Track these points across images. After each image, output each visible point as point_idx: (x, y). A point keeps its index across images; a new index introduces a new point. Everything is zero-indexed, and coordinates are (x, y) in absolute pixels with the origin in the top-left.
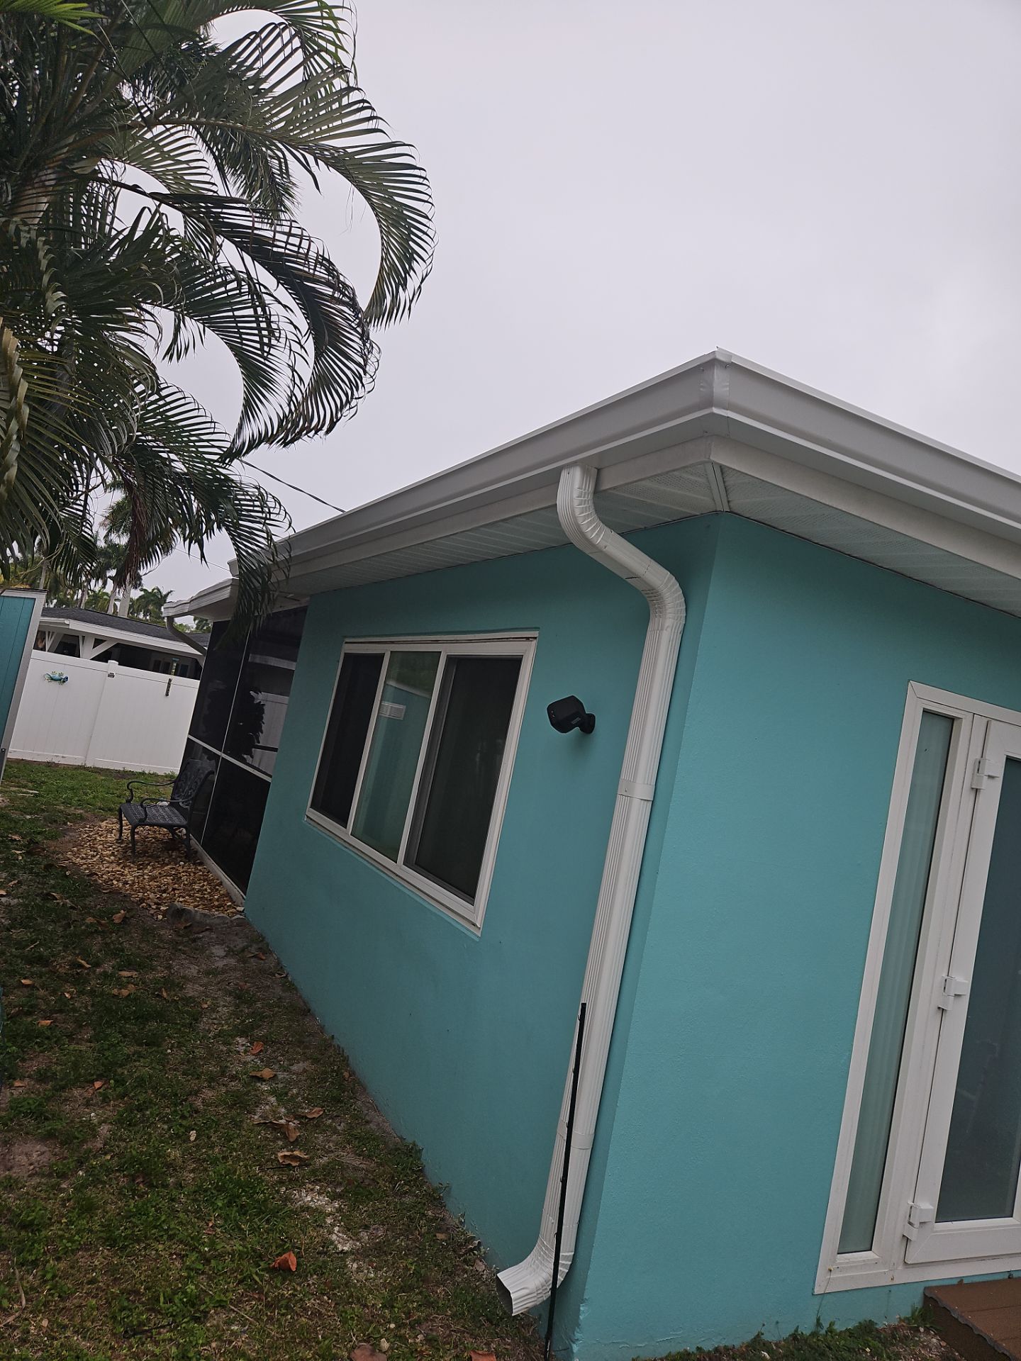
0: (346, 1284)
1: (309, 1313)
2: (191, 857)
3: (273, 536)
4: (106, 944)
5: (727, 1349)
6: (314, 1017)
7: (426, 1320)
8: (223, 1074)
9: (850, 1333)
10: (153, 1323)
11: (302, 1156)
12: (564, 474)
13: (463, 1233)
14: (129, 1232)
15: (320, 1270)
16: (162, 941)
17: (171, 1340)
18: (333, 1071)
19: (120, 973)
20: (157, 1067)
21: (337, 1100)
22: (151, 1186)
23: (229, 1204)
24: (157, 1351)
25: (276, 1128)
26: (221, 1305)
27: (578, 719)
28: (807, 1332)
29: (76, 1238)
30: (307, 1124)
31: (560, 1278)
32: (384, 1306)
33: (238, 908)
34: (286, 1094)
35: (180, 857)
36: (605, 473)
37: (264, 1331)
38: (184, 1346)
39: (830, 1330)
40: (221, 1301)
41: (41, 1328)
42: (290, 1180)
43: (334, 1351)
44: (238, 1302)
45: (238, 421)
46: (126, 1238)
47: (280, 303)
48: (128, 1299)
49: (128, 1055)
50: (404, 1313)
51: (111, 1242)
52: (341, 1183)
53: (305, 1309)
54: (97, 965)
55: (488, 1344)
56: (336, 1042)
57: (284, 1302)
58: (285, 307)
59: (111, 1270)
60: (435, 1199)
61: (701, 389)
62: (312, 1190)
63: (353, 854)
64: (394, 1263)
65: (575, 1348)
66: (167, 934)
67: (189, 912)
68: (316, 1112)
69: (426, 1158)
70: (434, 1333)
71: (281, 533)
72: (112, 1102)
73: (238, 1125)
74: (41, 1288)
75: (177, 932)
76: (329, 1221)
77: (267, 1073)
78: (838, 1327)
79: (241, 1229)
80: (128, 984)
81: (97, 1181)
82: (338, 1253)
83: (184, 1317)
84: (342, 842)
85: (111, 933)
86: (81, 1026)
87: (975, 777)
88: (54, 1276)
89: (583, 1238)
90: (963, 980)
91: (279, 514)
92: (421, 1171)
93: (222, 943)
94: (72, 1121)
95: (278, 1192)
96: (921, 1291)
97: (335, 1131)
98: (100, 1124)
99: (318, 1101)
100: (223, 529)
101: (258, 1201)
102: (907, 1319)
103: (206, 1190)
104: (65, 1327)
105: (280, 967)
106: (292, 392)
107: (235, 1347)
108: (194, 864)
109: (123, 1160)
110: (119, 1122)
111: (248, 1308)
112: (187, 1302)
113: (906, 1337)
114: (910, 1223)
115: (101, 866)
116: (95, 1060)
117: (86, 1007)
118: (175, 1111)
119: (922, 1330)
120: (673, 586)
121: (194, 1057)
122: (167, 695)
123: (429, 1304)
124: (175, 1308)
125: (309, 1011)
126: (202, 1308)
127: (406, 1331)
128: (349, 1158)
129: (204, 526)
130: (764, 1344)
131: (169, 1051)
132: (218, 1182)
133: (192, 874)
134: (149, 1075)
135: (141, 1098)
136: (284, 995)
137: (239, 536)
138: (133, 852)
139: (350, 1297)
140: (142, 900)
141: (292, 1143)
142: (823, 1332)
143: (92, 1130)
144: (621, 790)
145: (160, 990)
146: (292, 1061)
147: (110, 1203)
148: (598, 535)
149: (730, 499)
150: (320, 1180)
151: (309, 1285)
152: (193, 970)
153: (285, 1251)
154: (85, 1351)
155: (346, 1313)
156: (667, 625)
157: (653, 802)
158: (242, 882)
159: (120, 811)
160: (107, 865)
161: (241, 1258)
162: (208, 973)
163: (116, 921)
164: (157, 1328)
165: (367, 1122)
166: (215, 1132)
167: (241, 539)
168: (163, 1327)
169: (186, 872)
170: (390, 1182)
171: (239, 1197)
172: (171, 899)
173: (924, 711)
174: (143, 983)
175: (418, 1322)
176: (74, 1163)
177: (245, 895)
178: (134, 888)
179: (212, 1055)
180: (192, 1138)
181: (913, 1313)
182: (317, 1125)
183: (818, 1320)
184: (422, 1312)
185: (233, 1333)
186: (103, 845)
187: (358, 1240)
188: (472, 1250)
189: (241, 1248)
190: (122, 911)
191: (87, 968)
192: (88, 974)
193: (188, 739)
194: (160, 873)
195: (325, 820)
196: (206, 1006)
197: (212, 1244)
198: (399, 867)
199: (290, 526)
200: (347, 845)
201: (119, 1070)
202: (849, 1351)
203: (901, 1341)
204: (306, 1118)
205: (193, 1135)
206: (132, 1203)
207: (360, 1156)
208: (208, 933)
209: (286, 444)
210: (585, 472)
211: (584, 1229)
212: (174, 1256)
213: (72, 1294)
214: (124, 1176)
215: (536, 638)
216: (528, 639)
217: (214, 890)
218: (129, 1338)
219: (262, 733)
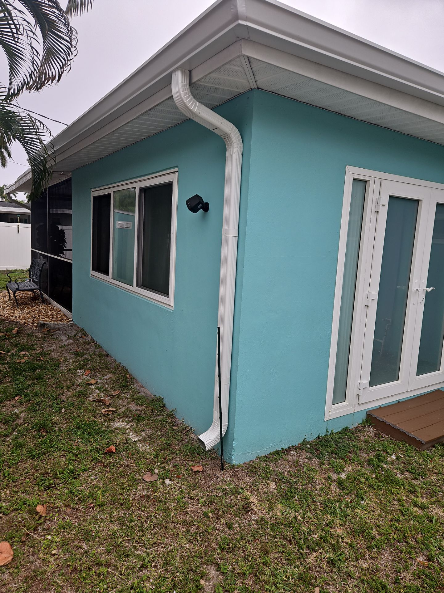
0: (138, 453)
1: (123, 466)
2: (45, 302)
3: (43, 141)
4: (11, 342)
5: (292, 446)
6: (111, 356)
7: (173, 459)
8: (73, 385)
9: (340, 432)
10: (56, 483)
11: (113, 409)
12: (173, 77)
13: (184, 425)
14: (40, 451)
15: (126, 450)
16: (37, 338)
17: (65, 487)
18: (122, 376)
19: (20, 353)
20: (43, 387)
21: (125, 386)
22: (47, 432)
23: (83, 433)
24: (59, 493)
25: (99, 401)
26: (85, 470)
27: (201, 205)
28: (323, 435)
29: (16, 458)
30: (113, 397)
31: (224, 433)
32: (154, 457)
33: (70, 319)
34: (103, 388)
35: (39, 303)
36: (193, 73)
37: (105, 476)
38: (71, 488)
39: (332, 433)
40: (85, 469)
41: (6, 494)
42: (109, 420)
43: (135, 478)
44: (92, 468)
45: (9, 78)
46: (39, 454)
47: (16, 9)
48: (43, 476)
49: (29, 385)
50: (163, 458)
51: (33, 457)
52: (131, 417)
53: (121, 465)
54: (9, 352)
55: (198, 463)
56: (122, 365)
57: (112, 464)
58: (20, 11)
59: (33, 467)
60: (171, 415)
61: (232, 10)
62: (119, 421)
63: (115, 287)
64: (157, 441)
65: (233, 457)
66: (39, 334)
67: (47, 324)
68: (117, 393)
69: (165, 401)
70: (177, 463)
71: (47, 139)
72: (25, 404)
73: (83, 403)
74: (4, 479)
75: (44, 333)
76: (128, 431)
77: (93, 381)
78: (335, 431)
79: (89, 441)
80: (24, 357)
81: (22, 435)
82: (133, 442)
83: (69, 478)
84: (109, 283)
85: (13, 338)
86: (5, 377)
87: (376, 206)
88: (9, 474)
89: (231, 416)
90: (375, 293)
91: (43, 129)
92: (164, 406)
93: (65, 334)
94: (8, 414)
95: (104, 425)
96: (366, 412)
97: (126, 398)
98: (20, 413)
99: (117, 388)
100: (16, 139)
101: (95, 429)
102: (361, 423)
103: (72, 430)
104: (17, 492)
105: (93, 340)
106: (33, 59)
107: (93, 484)
108: (47, 304)
109: (33, 425)
110: (30, 410)
111: (97, 469)
112: (70, 473)
113: (361, 430)
114: (359, 389)
115: (3, 312)
116: (14, 389)
117: (6, 369)
118: (54, 403)
119: (367, 426)
120: (235, 131)
121: (60, 381)
122: (18, 233)
123: (173, 453)
124: (65, 475)
125: (108, 355)
126: (77, 473)
127: (165, 465)
128: (133, 407)
129: (6, 139)
130: (307, 442)
131: (47, 380)
132: (77, 426)
133: (46, 309)
134: (40, 391)
135: (38, 400)
136: (96, 350)
137: (26, 142)
138: (17, 304)
139: (140, 457)
140: (25, 323)
141: (108, 406)
142: (329, 434)
143: (17, 416)
144: (223, 234)
145: (39, 357)
146: (104, 375)
147: (29, 442)
148: (195, 107)
149: (256, 80)
150: (122, 417)
151: (122, 456)
152: (54, 347)
153: (110, 445)
154: (27, 499)
155: (139, 463)
156: (234, 151)
157: (238, 237)
158: (69, 308)
159: (7, 287)
160: (6, 311)
161: (91, 451)
162: (61, 347)
163: (14, 333)
164: (58, 484)
165: (139, 392)
166: (73, 407)
167: (27, 144)
168: (61, 483)
169: (44, 308)
170: (152, 413)
171: (87, 429)
172: (38, 320)
173: (353, 179)
174: (31, 356)
175: (169, 460)
176: (10, 430)
177: (72, 313)
178: (20, 318)
179: (67, 379)
180: (63, 411)
181: (363, 421)
182: (118, 397)
183: (327, 430)
184: (170, 456)
185: (92, 480)
186: (2, 303)
187: (141, 436)
188: (188, 430)
189: (91, 448)
190: (16, 328)
191: (3, 354)
192: (5, 356)
193: (32, 250)
194: (31, 311)
195: (99, 274)
196: (62, 360)
197: (78, 449)
198: (135, 288)
199: (51, 135)
200: (111, 284)
201: (26, 391)
202: (340, 439)
203: (359, 431)
204: (113, 395)
205: (63, 410)
206: (39, 440)
207: (138, 405)
208: (58, 331)
209: (38, 89)
210: (183, 73)
211: (231, 414)
212: (62, 457)
213: (18, 479)
214: (35, 431)
215: (177, 171)
216: (174, 172)
217: (58, 314)
218: (46, 490)
219: (66, 243)
